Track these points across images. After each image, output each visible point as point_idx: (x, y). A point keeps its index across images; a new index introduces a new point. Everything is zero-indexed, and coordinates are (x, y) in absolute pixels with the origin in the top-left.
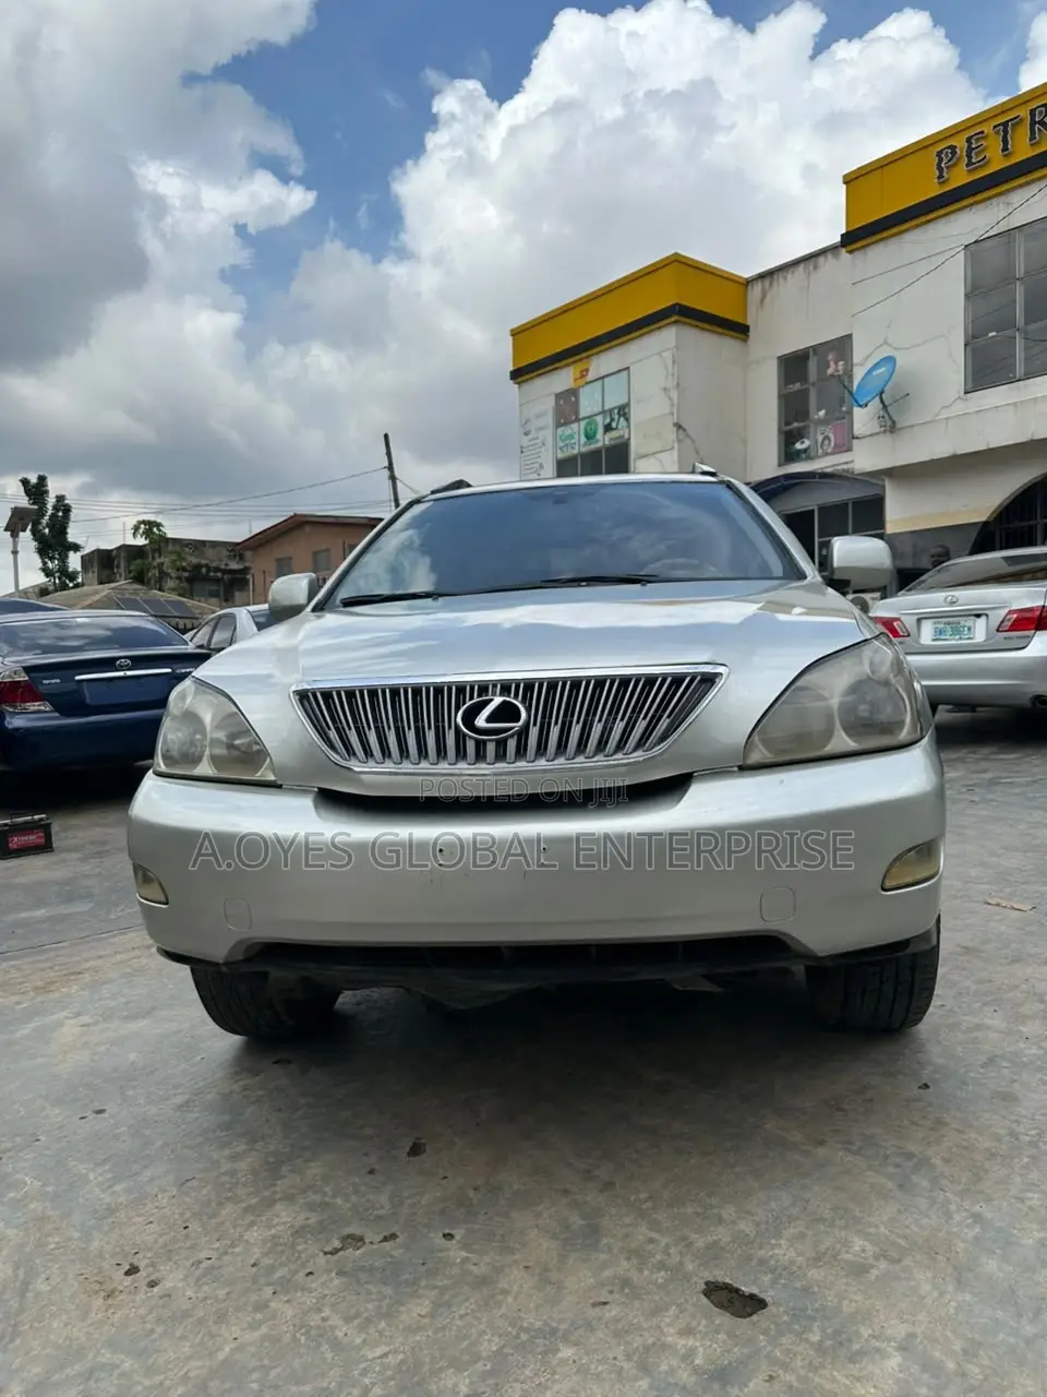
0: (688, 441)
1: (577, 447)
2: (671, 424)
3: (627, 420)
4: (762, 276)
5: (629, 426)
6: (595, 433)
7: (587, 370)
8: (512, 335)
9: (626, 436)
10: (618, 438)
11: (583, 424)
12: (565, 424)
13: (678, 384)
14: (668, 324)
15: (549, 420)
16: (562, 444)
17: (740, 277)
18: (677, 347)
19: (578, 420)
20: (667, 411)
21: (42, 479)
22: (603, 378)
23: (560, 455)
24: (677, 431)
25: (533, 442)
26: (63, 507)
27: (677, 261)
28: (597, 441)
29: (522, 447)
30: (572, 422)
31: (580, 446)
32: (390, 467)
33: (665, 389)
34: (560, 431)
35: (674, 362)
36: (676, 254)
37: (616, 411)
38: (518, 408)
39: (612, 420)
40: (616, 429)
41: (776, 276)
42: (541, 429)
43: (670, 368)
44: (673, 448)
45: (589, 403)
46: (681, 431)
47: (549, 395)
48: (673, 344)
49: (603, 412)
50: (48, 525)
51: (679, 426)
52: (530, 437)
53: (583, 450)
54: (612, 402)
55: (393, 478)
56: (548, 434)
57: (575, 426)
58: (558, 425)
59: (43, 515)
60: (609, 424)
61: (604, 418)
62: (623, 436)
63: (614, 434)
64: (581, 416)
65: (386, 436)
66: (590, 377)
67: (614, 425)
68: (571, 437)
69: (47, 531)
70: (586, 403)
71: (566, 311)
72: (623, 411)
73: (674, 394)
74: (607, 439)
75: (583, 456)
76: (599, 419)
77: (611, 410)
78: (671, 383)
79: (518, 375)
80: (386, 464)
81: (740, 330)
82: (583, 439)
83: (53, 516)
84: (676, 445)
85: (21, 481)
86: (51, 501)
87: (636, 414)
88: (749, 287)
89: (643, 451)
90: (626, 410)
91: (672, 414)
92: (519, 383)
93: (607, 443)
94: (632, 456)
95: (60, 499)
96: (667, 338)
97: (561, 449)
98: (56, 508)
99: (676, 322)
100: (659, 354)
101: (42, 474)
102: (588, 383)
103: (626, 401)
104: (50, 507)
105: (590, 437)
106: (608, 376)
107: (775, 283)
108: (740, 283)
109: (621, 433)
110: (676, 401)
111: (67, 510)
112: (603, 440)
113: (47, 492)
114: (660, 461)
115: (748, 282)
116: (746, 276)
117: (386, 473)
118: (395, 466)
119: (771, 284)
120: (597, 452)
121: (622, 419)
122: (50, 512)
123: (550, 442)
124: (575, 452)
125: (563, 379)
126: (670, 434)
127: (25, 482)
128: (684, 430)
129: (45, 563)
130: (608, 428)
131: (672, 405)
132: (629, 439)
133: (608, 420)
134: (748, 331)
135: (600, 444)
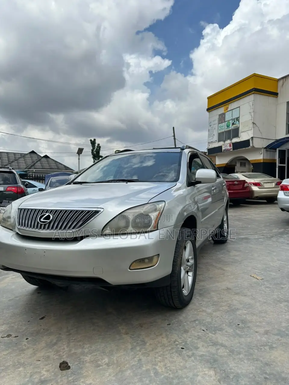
0: (257, 128)
1: (224, 129)
2: (251, 122)
3: (239, 122)
4: (283, 78)
5: (239, 123)
6: (229, 125)
7: (228, 108)
8: (208, 99)
9: (238, 126)
10: (236, 127)
11: (226, 123)
12: (221, 123)
13: (254, 111)
14: (252, 94)
15: (217, 122)
16: (220, 129)
17: (277, 79)
18: (254, 100)
19: (225, 122)
20: (251, 119)
21: (95, 140)
22: (232, 110)
23: (219, 132)
24: (253, 125)
25: (212, 128)
26: (99, 147)
27: (255, 75)
28: (230, 128)
29: (209, 130)
30: (223, 122)
31: (225, 129)
32: (174, 136)
33: (250, 113)
34: (220, 125)
35: (253, 105)
36: (255, 73)
37: (236, 119)
38: (208, 119)
39: (234, 121)
40: (236, 124)
41: (287, 78)
42: (214, 124)
43: (251, 106)
44: (252, 129)
45: (228, 117)
46: (254, 125)
47: (217, 115)
48: (253, 99)
49: (232, 119)
50: (95, 151)
51: (254, 123)
52: (212, 127)
53: (226, 130)
54: (235, 116)
55: (175, 139)
56: (216, 126)
57: (224, 123)
58: (219, 124)
59: (95, 149)
60: (234, 123)
61: (232, 121)
62: (237, 126)
63: (234, 126)
64: (226, 121)
65: (173, 128)
66: (229, 110)
67: (235, 123)
68: (223, 126)
69: (95, 153)
70: (227, 117)
71: (223, 91)
72: (238, 119)
73: (252, 114)
74: (233, 127)
75: (226, 132)
76: (231, 121)
77: (234, 119)
78: (251, 111)
79: (209, 110)
80: (173, 135)
81: (276, 94)
82: (226, 127)
83: (97, 149)
84: (253, 128)
85: (90, 140)
86: (96, 145)
87: (241, 120)
88: (279, 82)
89: (243, 130)
90: (239, 119)
91: (252, 119)
92: (209, 112)
93: (233, 128)
94: (240, 132)
95: (99, 145)
96: (251, 98)
97: (220, 130)
98: (97, 147)
99: (253, 93)
100: (249, 102)
101: (95, 138)
102: (228, 111)
103: (239, 116)
104: (96, 146)
105: (228, 126)
106: (234, 109)
107: (287, 80)
108: (277, 81)
109: (237, 125)
110: (253, 117)
111: (100, 147)
112: (232, 127)
113: (95, 143)
114: (248, 133)
115: (278, 80)
116: (278, 78)
117: (173, 137)
118: (175, 136)
119: (285, 80)
120: (229, 131)
121: (237, 121)
122: (96, 148)
123: (217, 128)
124: (223, 131)
125: (221, 110)
126: (251, 125)
127: (91, 140)
128: (256, 124)
129: (94, 161)
130: (233, 124)
131: (252, 117)
132: (239, 127)
133: (233, 122)
134: (278, 95)
135: (231, 128)
